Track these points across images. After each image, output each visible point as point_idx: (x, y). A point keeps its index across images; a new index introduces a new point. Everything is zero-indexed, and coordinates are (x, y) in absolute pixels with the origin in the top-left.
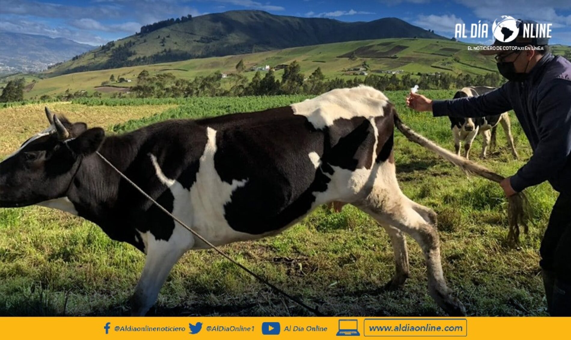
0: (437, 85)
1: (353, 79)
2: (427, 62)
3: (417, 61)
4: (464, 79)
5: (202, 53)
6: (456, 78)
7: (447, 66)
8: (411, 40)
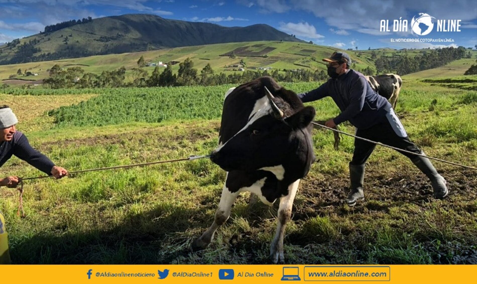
0: (299, 79)
1: (233, 74)
2: (290, 60)
3: (283, 59)
4: (319, 74)
5: (102, 50)
6: (313, 73)
7: (305, 64)
8: (278, 43)
